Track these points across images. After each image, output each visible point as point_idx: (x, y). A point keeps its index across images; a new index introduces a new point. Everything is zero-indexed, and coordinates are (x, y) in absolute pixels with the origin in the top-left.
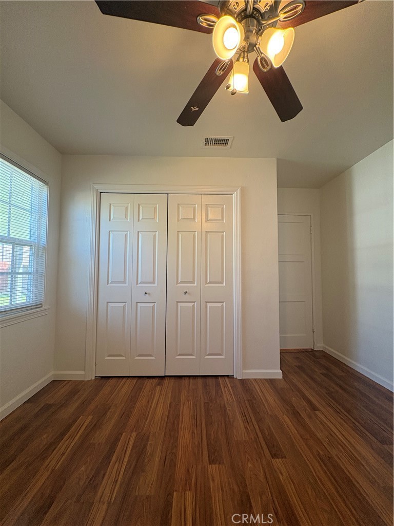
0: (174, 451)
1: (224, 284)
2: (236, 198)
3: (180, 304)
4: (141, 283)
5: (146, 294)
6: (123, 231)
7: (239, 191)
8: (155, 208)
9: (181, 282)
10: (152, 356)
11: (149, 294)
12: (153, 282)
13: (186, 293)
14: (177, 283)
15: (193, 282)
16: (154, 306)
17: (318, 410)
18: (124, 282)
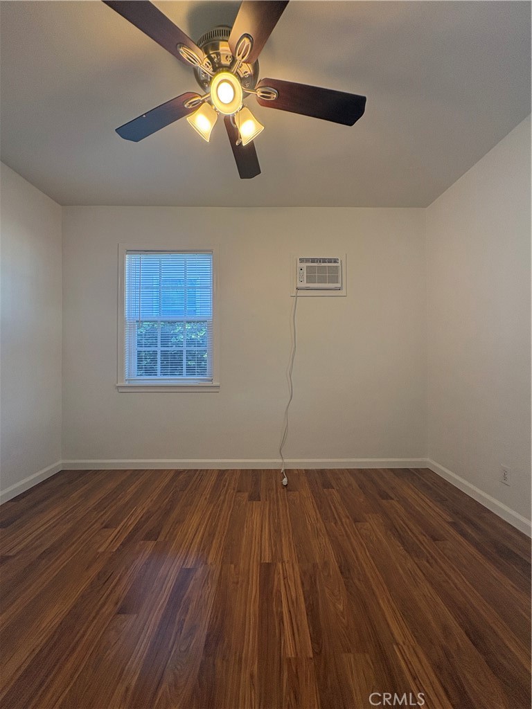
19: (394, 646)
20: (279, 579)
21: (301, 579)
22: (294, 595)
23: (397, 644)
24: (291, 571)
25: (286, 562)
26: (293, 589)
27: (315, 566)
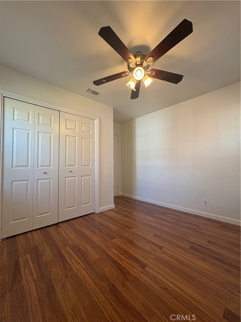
0: (94, 243)
1: (91, 166)
2: (96, 122)
3: (67, 179)
4: (41, 166)
5: (45, 173)
6: (26, 130)
7: (98, 119)
8: (51, 118)
9: (68, 166)
10: (49, 213)
11: (47, 174)
12: (50, 166)
13: (71, 172)
14: (66, 166)
15: (74, 166)
16: (50, 181)
17: (133, 213)
18: (27, 166)
19: (85, 267)
20: (134, 264)
21: (127, 270)
22: (124, 262)
23: (84, 269)
24: (134, 271)
25: (140, 273)
26: (126, 264)
27: (127, 280)
